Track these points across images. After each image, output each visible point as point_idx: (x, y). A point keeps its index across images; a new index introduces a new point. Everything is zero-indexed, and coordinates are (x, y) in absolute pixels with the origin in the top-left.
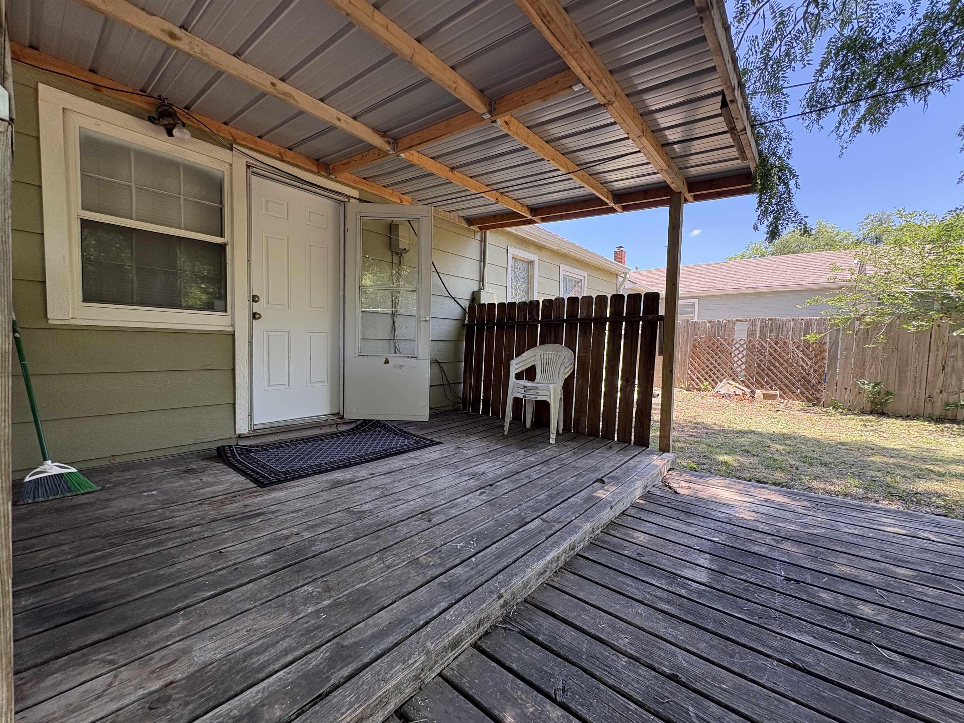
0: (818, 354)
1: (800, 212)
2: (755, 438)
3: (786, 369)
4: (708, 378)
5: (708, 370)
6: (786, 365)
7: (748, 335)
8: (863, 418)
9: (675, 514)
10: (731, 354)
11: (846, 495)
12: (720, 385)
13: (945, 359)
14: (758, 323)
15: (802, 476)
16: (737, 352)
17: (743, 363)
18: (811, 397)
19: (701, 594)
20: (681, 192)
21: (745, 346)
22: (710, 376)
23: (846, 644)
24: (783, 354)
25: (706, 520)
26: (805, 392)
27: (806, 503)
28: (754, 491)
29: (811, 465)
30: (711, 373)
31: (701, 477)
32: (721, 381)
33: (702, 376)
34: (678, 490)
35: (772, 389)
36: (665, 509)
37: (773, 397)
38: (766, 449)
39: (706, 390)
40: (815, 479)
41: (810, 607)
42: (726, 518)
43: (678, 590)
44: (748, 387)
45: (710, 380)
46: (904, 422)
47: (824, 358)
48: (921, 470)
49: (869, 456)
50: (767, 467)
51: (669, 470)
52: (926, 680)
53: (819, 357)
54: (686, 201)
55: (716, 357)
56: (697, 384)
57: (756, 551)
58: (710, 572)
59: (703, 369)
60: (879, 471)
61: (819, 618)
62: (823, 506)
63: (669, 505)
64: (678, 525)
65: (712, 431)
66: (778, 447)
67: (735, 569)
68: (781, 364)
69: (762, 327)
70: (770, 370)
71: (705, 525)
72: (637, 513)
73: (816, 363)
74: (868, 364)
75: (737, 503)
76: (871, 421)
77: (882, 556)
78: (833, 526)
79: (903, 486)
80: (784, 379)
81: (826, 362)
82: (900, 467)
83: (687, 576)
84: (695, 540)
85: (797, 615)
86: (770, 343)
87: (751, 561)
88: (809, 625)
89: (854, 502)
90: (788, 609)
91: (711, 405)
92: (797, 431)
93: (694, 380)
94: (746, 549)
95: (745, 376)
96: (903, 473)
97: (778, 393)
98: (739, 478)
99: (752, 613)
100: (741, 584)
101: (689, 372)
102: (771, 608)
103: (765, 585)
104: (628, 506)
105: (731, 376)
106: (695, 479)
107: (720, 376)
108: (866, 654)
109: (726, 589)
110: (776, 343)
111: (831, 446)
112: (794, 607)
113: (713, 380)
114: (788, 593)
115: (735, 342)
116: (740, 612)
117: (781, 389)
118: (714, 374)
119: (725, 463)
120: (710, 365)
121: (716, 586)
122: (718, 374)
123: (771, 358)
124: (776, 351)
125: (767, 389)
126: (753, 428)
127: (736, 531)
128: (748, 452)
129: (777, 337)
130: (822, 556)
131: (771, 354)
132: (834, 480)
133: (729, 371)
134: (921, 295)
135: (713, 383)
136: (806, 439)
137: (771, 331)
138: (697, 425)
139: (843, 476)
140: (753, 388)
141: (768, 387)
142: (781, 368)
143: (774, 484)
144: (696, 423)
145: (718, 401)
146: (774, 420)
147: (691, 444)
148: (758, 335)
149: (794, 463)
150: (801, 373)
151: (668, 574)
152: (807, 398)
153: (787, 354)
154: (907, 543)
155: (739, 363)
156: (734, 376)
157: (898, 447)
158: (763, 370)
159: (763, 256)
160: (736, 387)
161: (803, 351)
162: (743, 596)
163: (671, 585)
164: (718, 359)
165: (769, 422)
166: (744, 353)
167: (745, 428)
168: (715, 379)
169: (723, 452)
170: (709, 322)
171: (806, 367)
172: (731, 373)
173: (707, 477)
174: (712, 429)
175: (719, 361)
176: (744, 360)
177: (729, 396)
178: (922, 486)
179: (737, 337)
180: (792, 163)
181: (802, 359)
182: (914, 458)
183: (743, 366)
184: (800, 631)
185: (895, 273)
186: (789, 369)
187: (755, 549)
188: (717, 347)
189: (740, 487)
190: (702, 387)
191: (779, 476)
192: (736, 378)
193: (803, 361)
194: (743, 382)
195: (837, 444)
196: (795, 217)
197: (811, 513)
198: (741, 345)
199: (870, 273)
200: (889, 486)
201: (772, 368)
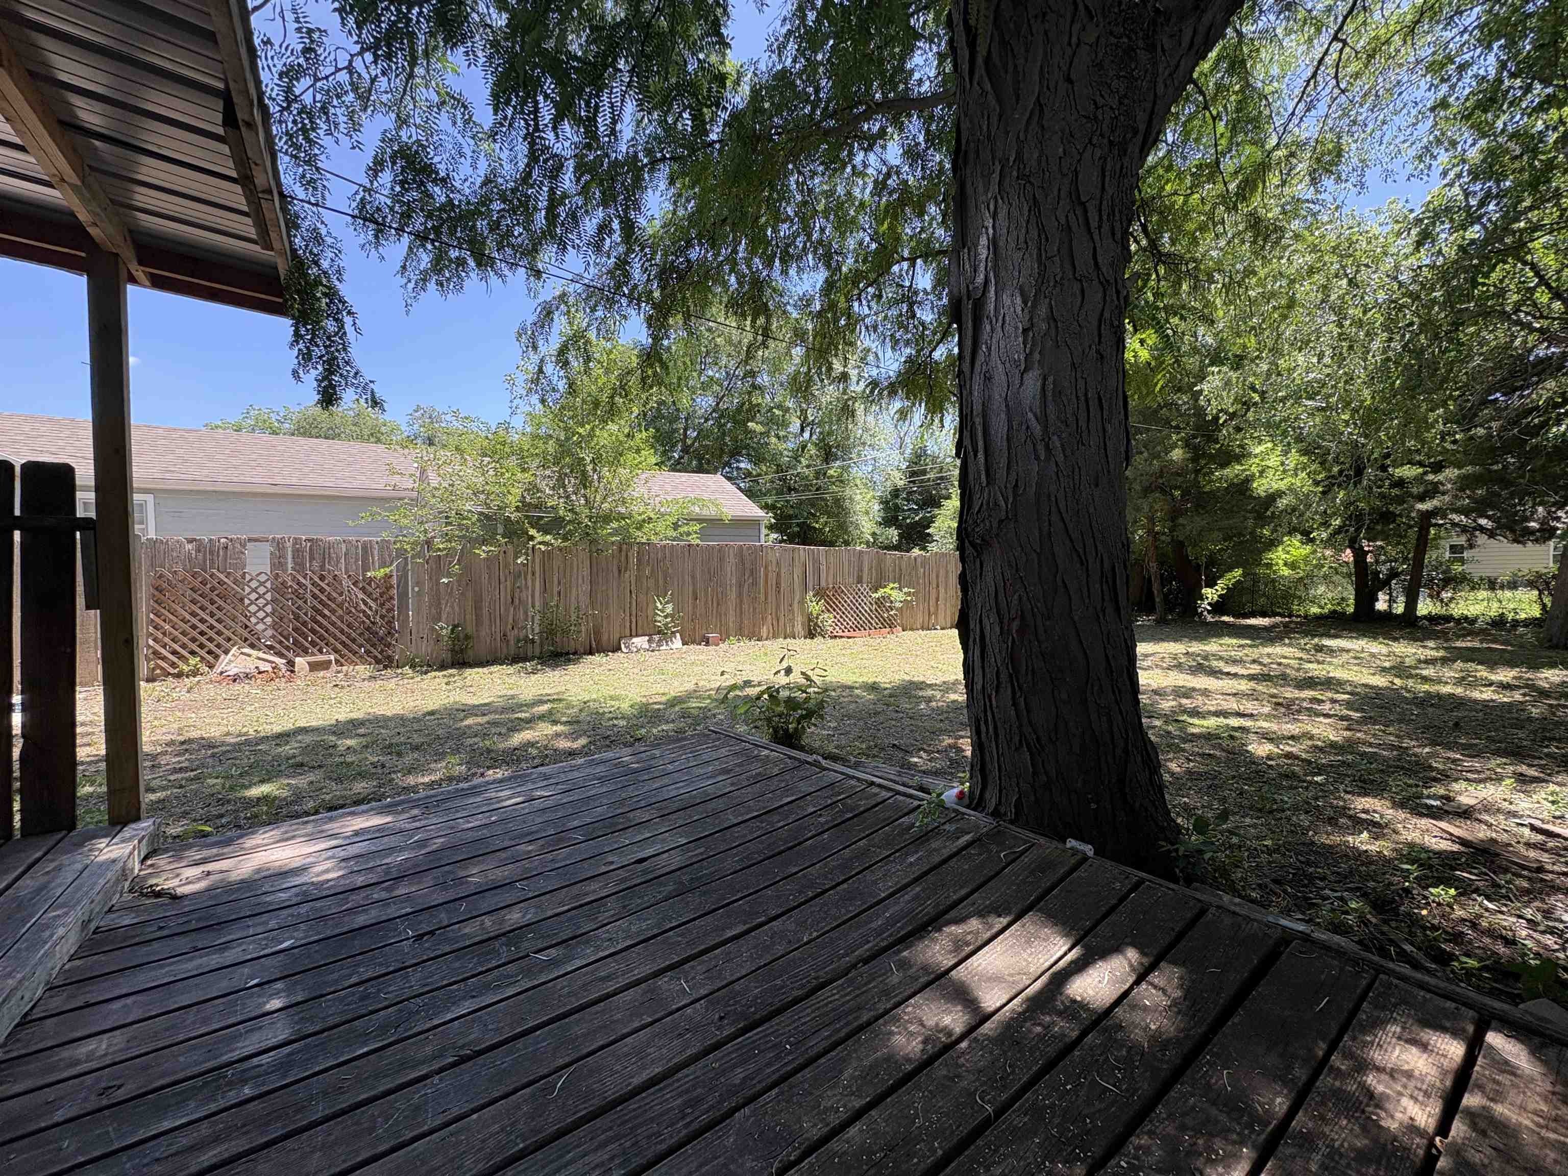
0: (384, 593)
1: (363, 371)
2: (308, 739)
3: (341, 618)
4: (198, 650)
5: (195, 633)
6: (340, 612)
7: (273, 565)
8: (445, 673)
9: (183, 943)
10: (242, 600)
11: (450, 779)
12: (224, 660)
13: (513, 591)
14: (289, 545)
15: (393, 776)
16: (253, 596)
17: (267, 615)
18: (380, 656)
19: (284, 1066)
20: (117, 255)
21: (268, 585)
22: (202, 646)
23: (509, 976)
24: (335, 595)
25: (257, 920)
26: (372, 649)
27: (415, 812)
28: (333, 827)
29: (399, 754)
30: (203, 640)
31: (228, 842)
32: (226, 652)
33: (184, 646)
34: (180, 891)
35: (321, 651)
36: (156, 945)
37: (325, 665)
38: (331, 751)
39: (195, 673)
40: (409, 773)
41: (458, 958)
42: (297, 895)
43: (233, 1097)
44: (281, 655)
45: (203, 653)
46: (485, 670)
47: (392, 598)
48: (512, 721)
49: (462, 720)
50: (339, 780)
51: (146, 858)
52: (583, 957)
53: (384, 598)
54: (133, 280)
55: (212, 608)
56: (173, 665)
57: (362, 924)
58: (292, 1011)
59: (184, 633)
60: (476, 736)
61: (471, 965)
62: (435, 806)
63: (165, 932)
64: (199, 961)
65: (224, 748)
66: (350, 742)
67: (335, 976)
68: (333, 611)
69: (297, 553)
70: (316, 622)
71: (260, 929)
72: (72, 997)
73: (382, 605)
74: (443, 602)
75: (311, 860)
76: (454, 676)
77: (511, 839)
78: (452, 828)
79: (501, 746)
80: (338, 634)
81: (395, 602)
82: (494, 724)
83: (246, 1052)
84: (246, 970)
85: (445, 982)
86: (311, 579)
87: (358, 945)
88: (462, 985)
89: (461, 785)
90: (432, 983)
91: (213, 701)
92: (370, 710)
93: (164, 658)
94: (345, 929)
95: (273, 637)
96: (498, 730)
97: (332, 657)
98: (297, 816)
99: (383, 1029)
100: (353, 994)
101: (151, 642)
102: (407, 1000)
103: (391, 969)
104: (39, 993)
105: (246, 640)
106: (215, 851)
107: (223, 642)
108: (528, 973)
109: (331, 1022)
110: (322, 578)
111: (416, 720)
112: (438, 974)
113: (210, 652)
114: (425, 957)
115: (248, 577)
116: (365, 1044)
117: (336, 651)
118: (210, 640)
119: (265, 799)
120: (199, 625)
121: (312, 1029)
122: (220, 640)
123: (315, 603)
124: (322, 590)
125: (313, 654)
126: (302, 723)
127: (321, 909)
128: (302, 765)
129: (322, 567)
130: (452, 877)
131: (314, 596)
132: (432, 766)
133: (240, 631)
134: (487, 517)
135: (209, 658)
136: (386, 719)
137: (312, 558)
138: (186, 745)
139: (441, 756)
140: (290, 655)
141: (315, 650)
142: (333, 618)
143: (357, 803)
144: (183, 743)
145: (225, 691)
146: (332, 702)
147: (181, 787)
148: (290, 566)
149: (376, 759)
150: (364, 622)
151: (199, 1082)
152: (375, 657)
153: (341, 594)
154: (527, 811)
155: (261, 614)
156: (252, 639)
157: (486, 701)
158: (304, 624)
159: (274, 433)
160: (259, 659)
161: (363, 589)
162: (364, 1012)
163: (212, 1098)
164: (216, 611)
165: (327, 707)
166: (268, 596)
167: (288, 726)
168: (214, 649)
169: (256, 779)
170: (190, 541)
171: (369, 612)
172: (246, 634)
173: (239, 837)
174: (223, 744)
175: (219, 614)
176: (269, 609)
177: (247, 676)
178: (517, 739)
179: (251, 569)
180: (344, 289)
181: (363, 600)
182: (504, 710)
183: (269, 620)
184: (454, 1003)
185: (460, 486)
186: (346, 617)
187: (361, 920)
188: (213, 589)
189: (309, 828)
190: (186, 668)
191: (360, 787)
192: (256, 643)
193: (365, 604)
194: (270, 647)
195: (425, 715)
196: (355, 377)
197: (423, 823)
198: (262, 584)
199: (434, 483)
200: (489, 751)
201: (319, 618)
